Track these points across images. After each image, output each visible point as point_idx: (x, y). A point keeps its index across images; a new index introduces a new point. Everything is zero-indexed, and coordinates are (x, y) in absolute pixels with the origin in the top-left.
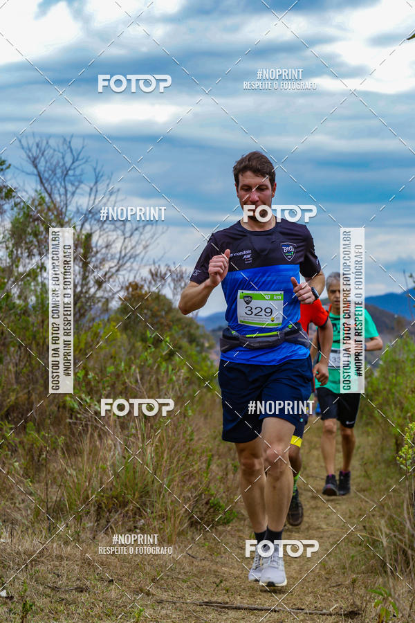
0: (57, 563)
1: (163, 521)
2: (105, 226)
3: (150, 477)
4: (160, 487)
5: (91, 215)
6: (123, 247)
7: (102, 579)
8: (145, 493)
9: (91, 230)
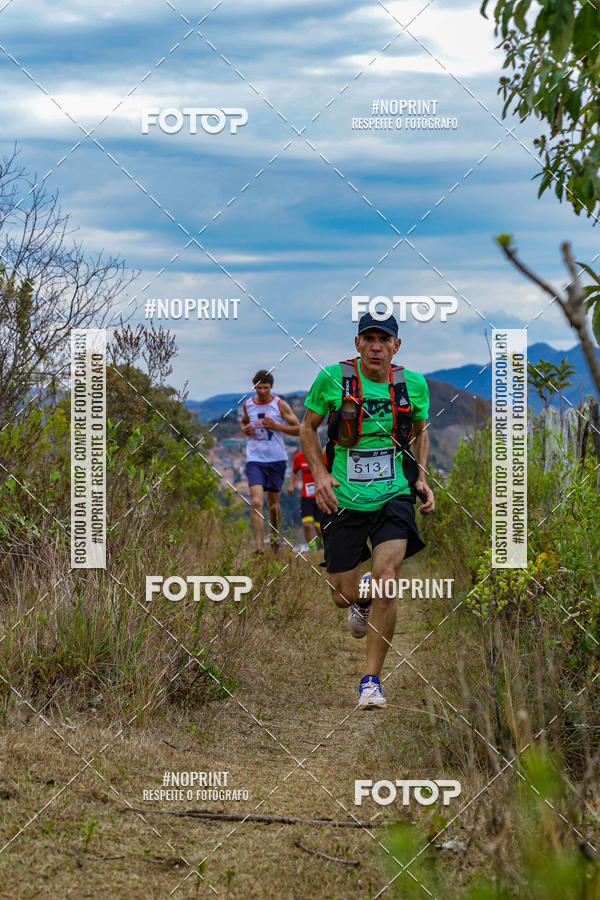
1: (130, 696)
2: (49, 269)
3: (111, 633)
4: (126, 646)
5: (27, 254)
6: (76, 300)
7: (37, 780)
8: (104, 655)
9: (28, 275)
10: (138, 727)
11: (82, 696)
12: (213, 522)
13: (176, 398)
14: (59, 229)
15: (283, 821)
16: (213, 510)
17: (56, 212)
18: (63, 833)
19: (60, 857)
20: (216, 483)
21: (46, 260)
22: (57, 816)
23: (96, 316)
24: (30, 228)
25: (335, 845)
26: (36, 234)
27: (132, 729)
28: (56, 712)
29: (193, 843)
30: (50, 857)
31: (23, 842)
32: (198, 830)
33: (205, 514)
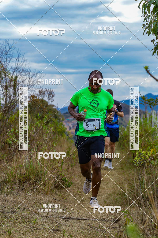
0: (4, 202)
1: (44, 186)
2: (22, 74)
3: (39, 169)
4: (43, 173)
5: (16, 70)
6: (29, 82)
7: (21, 208)
8: (37, 176)
9: (17, 75)
10: (46, 194)
11: (32, 186)
12: (64, 140)
13: (55, 107)
14: (25, 63)
15: (85, 220)
16: (64, 137)
17: (24, 58)
18: (28, 222)
19: (27, 229)
20: (65, 130)
21: (21, 71)
22: (26, 218)
23: (34, 86)
24: (17, 63)
25: (99, 226)
26: (19, 64)
27: (45, 195)
28: (25, 191)
29: (61, 225)
30: (24, 229)
31: (17, 225)
32: (63, 222)
33: (62, 138)
